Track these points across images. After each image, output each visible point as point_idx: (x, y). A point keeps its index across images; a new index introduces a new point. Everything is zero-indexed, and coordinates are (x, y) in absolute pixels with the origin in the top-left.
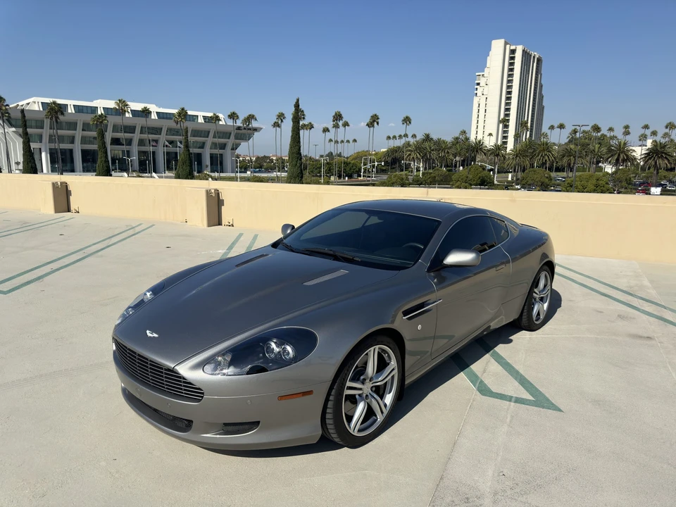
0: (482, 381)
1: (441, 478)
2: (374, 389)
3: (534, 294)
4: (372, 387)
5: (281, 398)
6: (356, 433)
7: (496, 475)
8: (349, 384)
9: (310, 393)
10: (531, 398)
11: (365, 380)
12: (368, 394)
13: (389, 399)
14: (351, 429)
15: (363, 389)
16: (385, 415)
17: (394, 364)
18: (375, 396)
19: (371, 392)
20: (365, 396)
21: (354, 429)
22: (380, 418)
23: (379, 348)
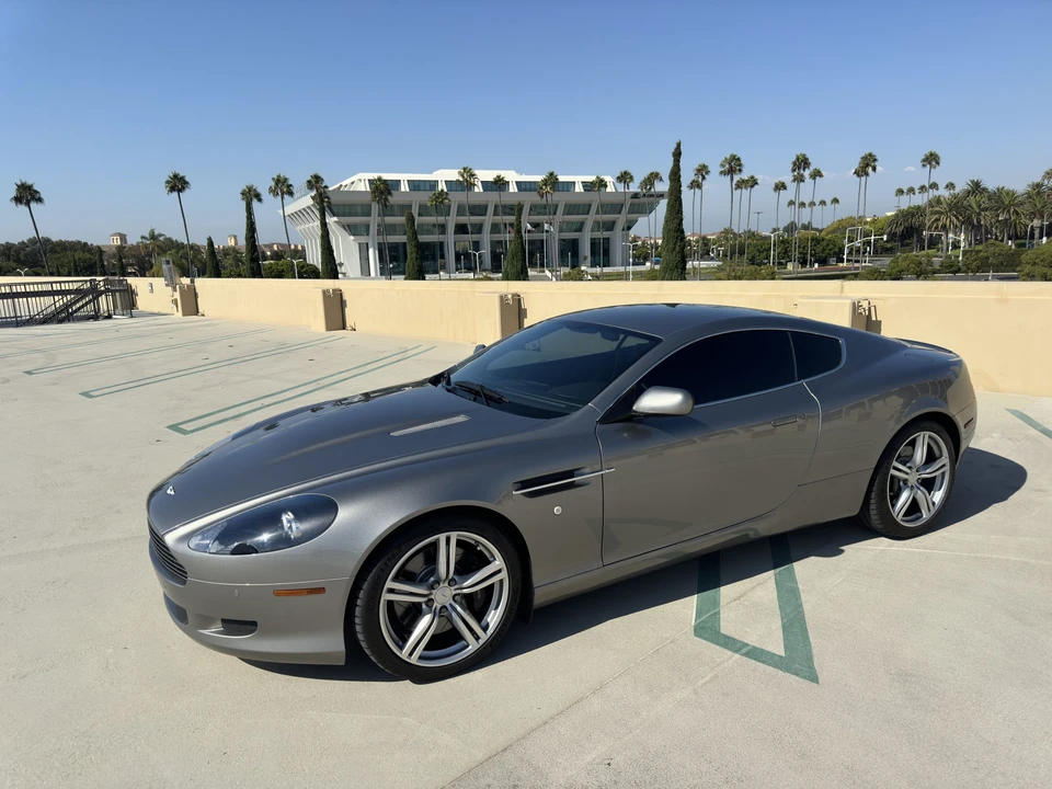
0: (718, 613)
1: (505, 750)
2: (457, 598)
3: (893, 472)
4: (455, 595)
5: (279, 593)
6: (414, 660)
7: (597, 761)
8: (389, 584)
9: (321, 590)
10: (781, 652)
11: (438, 582)
12: (448, 605)
13: (494, 618)
14: (404, 654)
15: (432, 597)
16: (481, 642)
17: (499, 562)
18: (459, 609)
19: (453, 603)
20: (439, 606)
21: (411, 654)
22: (473, 646)
23: (458, 535)
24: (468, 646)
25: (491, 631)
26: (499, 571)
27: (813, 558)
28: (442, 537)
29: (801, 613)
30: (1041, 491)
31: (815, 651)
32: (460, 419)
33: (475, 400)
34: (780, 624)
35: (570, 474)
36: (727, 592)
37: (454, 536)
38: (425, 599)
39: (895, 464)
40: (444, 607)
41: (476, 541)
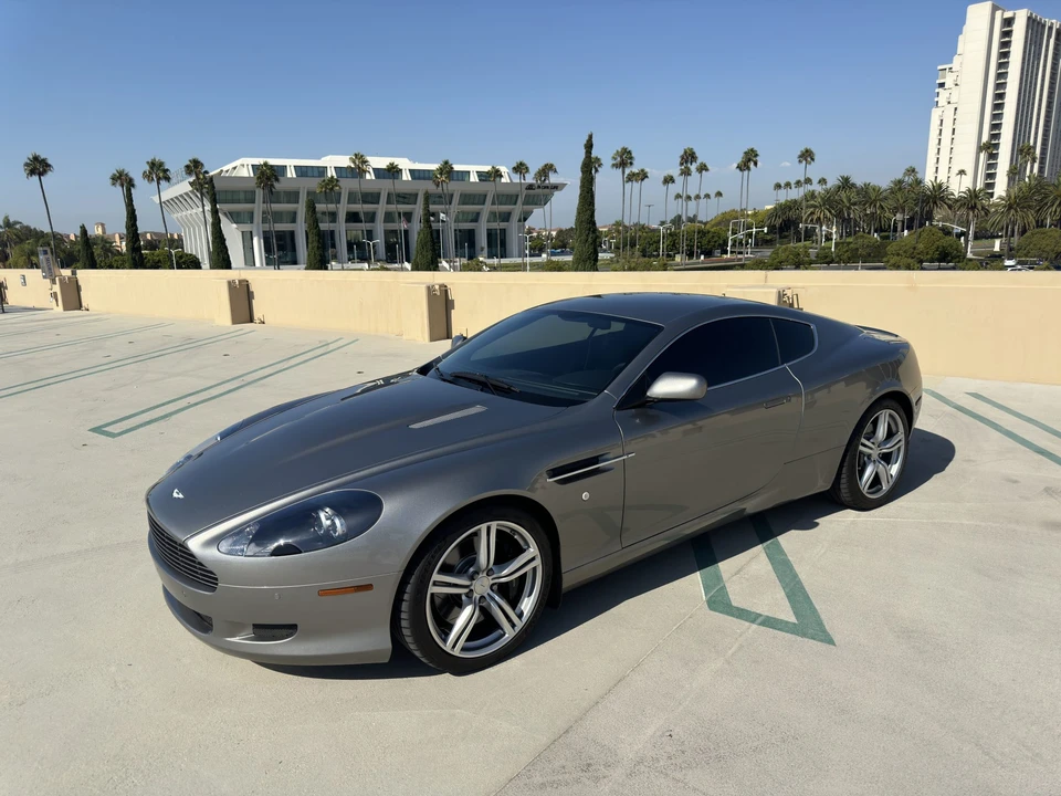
0: (724, 587)
1: (567, 732)
2: (495, 587)
3: (861, 448)
4: (493, 584)
5: (324, 592)
6: (457, 652)
7: (658, 734)
8: (436, 577)
9: (369, 587)
10: (793, 619)
11: (477, 573)
12: (486, 595)
13: (527, 605)
14: (447, 647)
15: (472, 588)
16: (517, 629)
17: (533, 550)
18: (497, 598)
19: (491, 593)
20: (478, 597)
21: (454, 647)
22: (510, 634)
23: (498, 525)
24: (504, 635)
25: (525, 619)
26: (533, 559)
27: (793, 531)
28: (483, 527)
29: (799, 582)
30: (969, 461)
31: (823, 617)
32: (478, 409)
33: (482, 390)
34: (783, 593)
35: (595, 460)
36: (726, 567)
37: (494, 525)
38: (466, 590)
39: (863, 441)
40: (482, 597)
41: (512, 530)
